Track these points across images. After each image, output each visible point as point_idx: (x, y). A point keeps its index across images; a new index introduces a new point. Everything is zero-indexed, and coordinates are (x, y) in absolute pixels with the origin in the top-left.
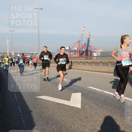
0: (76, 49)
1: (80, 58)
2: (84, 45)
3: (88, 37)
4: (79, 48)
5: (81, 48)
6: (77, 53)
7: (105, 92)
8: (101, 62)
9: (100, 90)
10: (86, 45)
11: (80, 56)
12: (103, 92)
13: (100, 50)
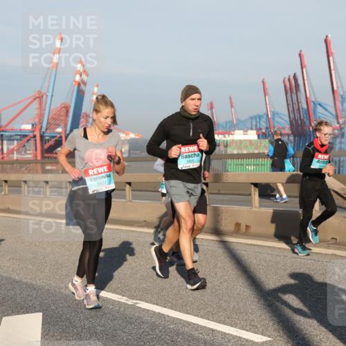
0: (29, 127)
1: (43, 164)
2: (63, 113)
3: (78, 78)
4: (41, 123)
5: (48, 123)
6: (30, 146)
7: (143, 305)
8: (130, 184)
9: (123, 300)
10: (67, 112)
11: (43, 157)
12: (134, 307)
13: (127, 134)
